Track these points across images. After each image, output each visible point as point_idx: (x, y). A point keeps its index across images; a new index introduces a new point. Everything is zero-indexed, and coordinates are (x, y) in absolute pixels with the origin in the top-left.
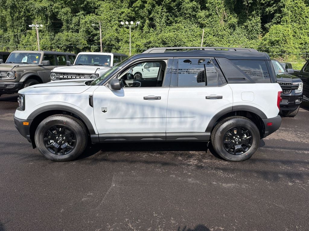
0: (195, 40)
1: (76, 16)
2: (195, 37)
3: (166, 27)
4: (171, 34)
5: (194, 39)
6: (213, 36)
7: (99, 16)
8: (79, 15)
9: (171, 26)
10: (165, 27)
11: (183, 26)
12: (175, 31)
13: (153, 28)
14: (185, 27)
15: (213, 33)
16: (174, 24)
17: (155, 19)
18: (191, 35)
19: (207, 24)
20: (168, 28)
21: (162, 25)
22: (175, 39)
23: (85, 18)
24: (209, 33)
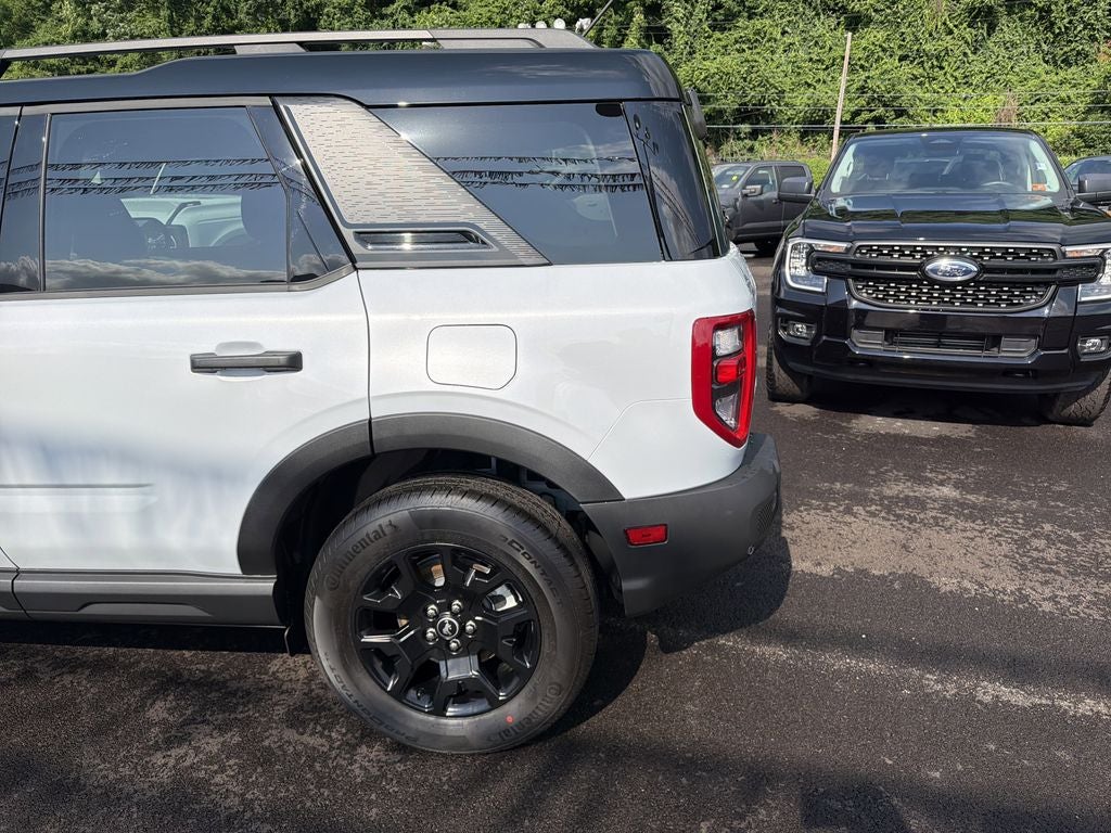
0: (824, 82)
1: (383, 17)
2: (827, 68)
3: (709, 37)
4: (731, 62)
5: (822, 75)
6: (900, 60)
7: (462, 13)
8: (392, 15)
9: (730, 29)
10: (706, 38)
11: (780, 30)
12: (744, 50)
13: (660, 41)
14: (784, 33)
15: (900, 47)
16: (741, 22)
17: (668, 9)
18: (811, 59)
19: (876, 11)
20: (719, 40)
21: (696, 31)
22: (745, 79)
23: (414, 22)
24: (884, 50)
